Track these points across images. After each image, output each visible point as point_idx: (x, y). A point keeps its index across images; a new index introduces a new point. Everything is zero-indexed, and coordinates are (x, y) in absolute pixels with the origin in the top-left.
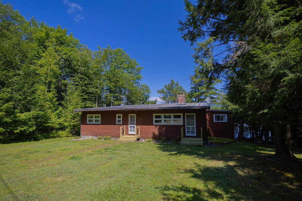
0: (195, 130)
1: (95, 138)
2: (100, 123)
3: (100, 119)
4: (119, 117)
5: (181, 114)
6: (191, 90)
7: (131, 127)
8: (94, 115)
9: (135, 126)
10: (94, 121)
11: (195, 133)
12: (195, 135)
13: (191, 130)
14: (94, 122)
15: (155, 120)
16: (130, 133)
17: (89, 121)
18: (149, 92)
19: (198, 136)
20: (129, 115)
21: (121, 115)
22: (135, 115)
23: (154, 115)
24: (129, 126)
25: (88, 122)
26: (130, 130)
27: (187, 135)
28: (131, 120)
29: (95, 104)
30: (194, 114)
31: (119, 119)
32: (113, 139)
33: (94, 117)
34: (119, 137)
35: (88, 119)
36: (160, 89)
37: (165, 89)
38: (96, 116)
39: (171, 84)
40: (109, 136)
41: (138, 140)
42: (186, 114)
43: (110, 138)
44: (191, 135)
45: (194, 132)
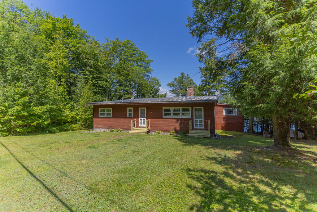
0: (203, 123)
1: (107, 131)
2: (111, 116)
3: (111, 112)
4: (130, 110)
5: (190, 108)
6: (202, 83)
7: (141, 120)
8: (106, 109)
9: (146, 119)
10: (105, 114)
11: (203, 126)
12: (203, 127)
13: (199, 123)
14: (105, 116)
15: (165, 114)
16: (140, 125)
17: (101, 114)
18: (159, 85)
19: (206, 128)
20: (140, 108)
21: (132, 108)
22: (145, 108)
23: (164, 108)
24: (140, 119)
25: (100, 116)
26: (140, 123)
27: (195, 127)
28: (141, 113)
29: (106, 97)
30: (203, 108)
31: (130, 112)
32: (124, 132)
33: (105, 110)
34: (130, 129)
35: (100, 113)
36: (170, 82)
37: (175, 83)
38: (107, 110)
39: (181, 77)
40: (121, 129)
41: (148, 132)
42: (194, 108)
43: (122, 131)
44: (198, 127)
45: (202, 124)
